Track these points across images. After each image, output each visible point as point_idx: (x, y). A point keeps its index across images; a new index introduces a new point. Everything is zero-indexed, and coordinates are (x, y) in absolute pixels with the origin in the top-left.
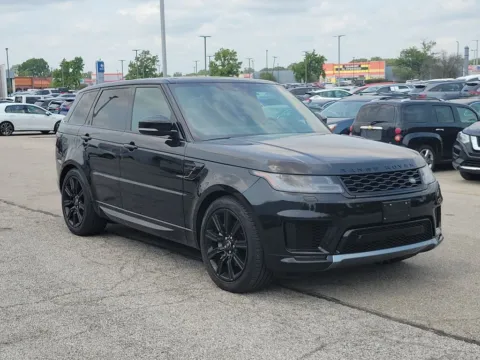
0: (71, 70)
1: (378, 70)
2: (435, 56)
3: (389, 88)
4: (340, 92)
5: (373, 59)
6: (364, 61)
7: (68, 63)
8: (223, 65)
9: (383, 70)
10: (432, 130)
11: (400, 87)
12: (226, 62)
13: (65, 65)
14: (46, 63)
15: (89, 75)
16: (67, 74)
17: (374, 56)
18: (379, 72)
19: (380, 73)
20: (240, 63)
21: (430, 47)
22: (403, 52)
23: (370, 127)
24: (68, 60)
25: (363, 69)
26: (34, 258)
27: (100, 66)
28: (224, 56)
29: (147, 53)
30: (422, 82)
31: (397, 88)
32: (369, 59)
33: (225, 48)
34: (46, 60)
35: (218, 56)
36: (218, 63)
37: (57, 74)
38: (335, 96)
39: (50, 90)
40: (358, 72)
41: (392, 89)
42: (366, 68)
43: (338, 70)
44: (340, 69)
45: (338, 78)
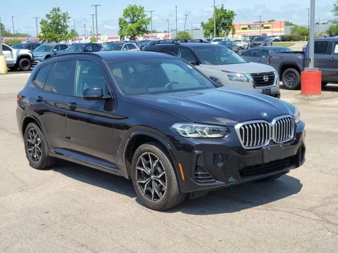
1: (279, 29)
8: (133, 22)
9: (283, 29)
12: (135, 19)
19: (281, 32)
25: (265, 28)
28: (133, 13)
33: (133, 5)
35: (126, 13)
36: (128, 20)
42: (268, 28)
43: (243, 29)
44: (246, 29)
45: (244, 36)
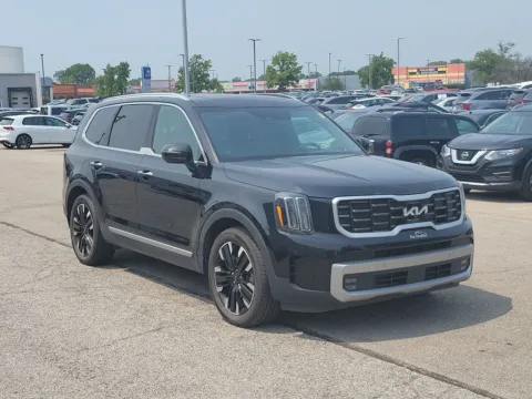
0: (116, 77)
1: (457, 74)
2: (513, 58)
5: (453, 62)
7: (113, 69)
8: (282, 70)
9: (463, 74)
10: (427, 142)
12: (285, 67)
13: (110, 71)
14: (92, 69)
16: (111, 80)
17: (454, 58)
18: (456, 76)
19: (458, 77)
20: (301, 68)
21: (507, 49)
22: (477, 54)
24: (113, 65)
25: (440, 72)
28: (283, 61)
29: (199, 57)
32: (449, 61)
33: (284, 52)
35: (276, 60)
36: (277, 68)
37: (101, 81)
40: (433, 77)
42: (443, 72)
43: (411, 74)
44: (414, 73)
45: (413, 83)
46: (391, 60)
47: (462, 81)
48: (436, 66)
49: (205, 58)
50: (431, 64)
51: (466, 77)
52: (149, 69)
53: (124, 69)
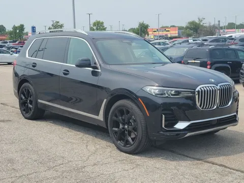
0: (18, 31)
1: (174, 32)
2: (204, 25)
3: (188, 41)
4: (162, 42)
5: (171, 26)
6: (168, 27)
7: (16, 27)
8: (97, 29)
9: (177, 32)
10: (225, 62)
11: (194, 40)
12: (99, 27)
13: (15, 28)
14: (5, 28)
15: (27, 34)
16: (16, 33)
18: (175, 33)
20: (106, 28)
21: (202, 20)
22: (189, 23)
23: (193, 61)
25: (167, 31)
26: (31, 140)
27: (34, 29)
28: (98, 25)
29: (58, 22)
30: (205, 38)
31: (192, 41)
33: (98, 20)
34: (4, 26)
35: (94, 24)
36: (95, 28)
37: (11, 33)
38: (160, 45)
39: (8, 41)
40: (164, 33)
41: (189, 41)
42: (169, 31)
43: (154, 31)
44: (155, 31)
45: (155, 36)
46: (148, 25)
47: (177, 35)
48: (164, 28)
49: (61, 23)
50: (163, 27)
51: (179, 33)
52: (35, 27)
53: (22, 28)
